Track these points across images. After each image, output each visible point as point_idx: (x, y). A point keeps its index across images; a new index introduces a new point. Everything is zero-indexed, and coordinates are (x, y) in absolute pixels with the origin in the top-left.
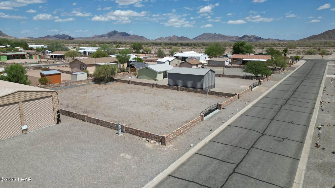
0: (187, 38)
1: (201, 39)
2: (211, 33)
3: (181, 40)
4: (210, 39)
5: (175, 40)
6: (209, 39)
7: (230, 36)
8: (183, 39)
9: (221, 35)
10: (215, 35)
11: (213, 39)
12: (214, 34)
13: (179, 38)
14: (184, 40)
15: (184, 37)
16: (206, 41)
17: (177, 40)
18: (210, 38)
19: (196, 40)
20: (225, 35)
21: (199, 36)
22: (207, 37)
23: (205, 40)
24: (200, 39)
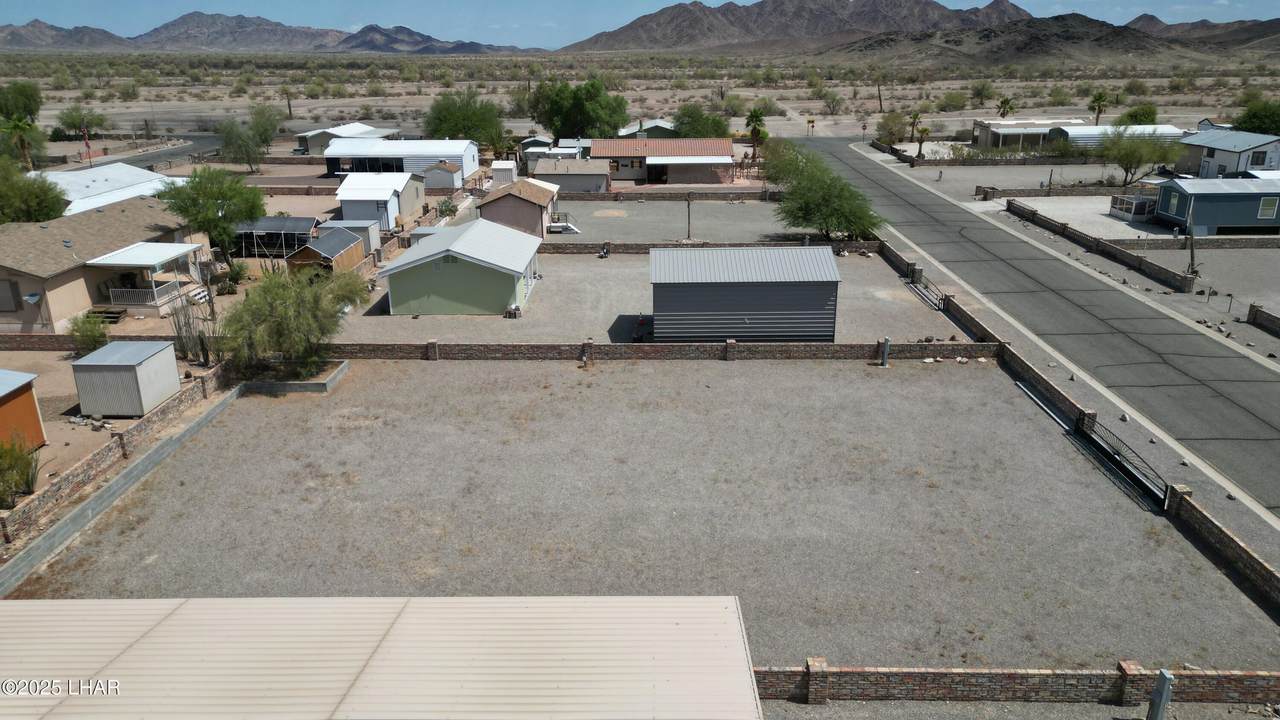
0: (106, 36)
1: (177, 41)
2: (220, 15)
3: (80, 42)
4: (225, 40)
5: (48, 45)
6: (216, 38)
7: (309, 28)
8: (87, 39)
9: (268, 22)
10: (241, 21)
11: (235, 40)
12: (233, 18)
13: (63, 33)
14: (93, 43)
15: (94, 30)
16: (204, 48)
17: (55, 43)
18: (222, 34)
19: (155, 46)
20: (287, 25)
21: (166, 27)
22: (206, 30)
23: (202, 44)
24: (174, 40)
